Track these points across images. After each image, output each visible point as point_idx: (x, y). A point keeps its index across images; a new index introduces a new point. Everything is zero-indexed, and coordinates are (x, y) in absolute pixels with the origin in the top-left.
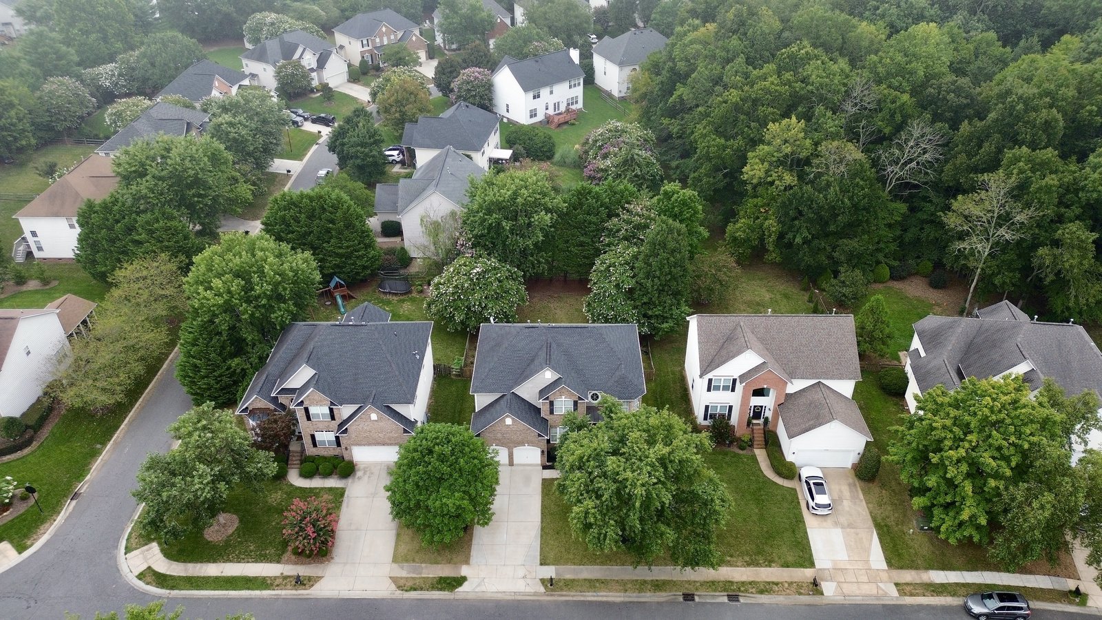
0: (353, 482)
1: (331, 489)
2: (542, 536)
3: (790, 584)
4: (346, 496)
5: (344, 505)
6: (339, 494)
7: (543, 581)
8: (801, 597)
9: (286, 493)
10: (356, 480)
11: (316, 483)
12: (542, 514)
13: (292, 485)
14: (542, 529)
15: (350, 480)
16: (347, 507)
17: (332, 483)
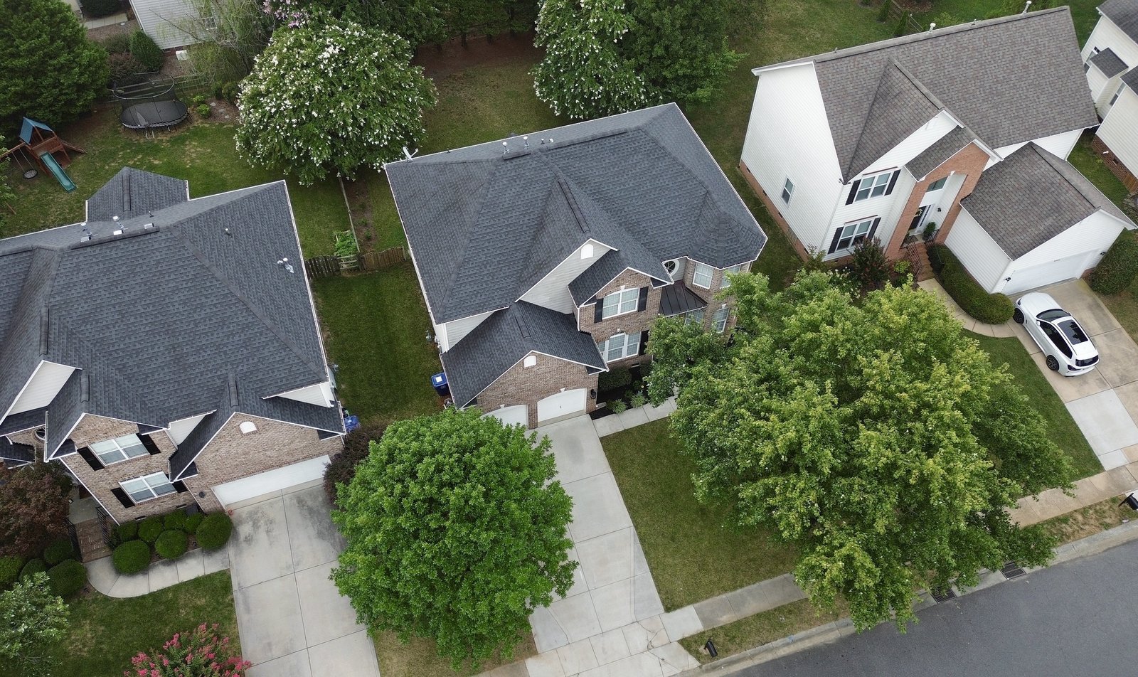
0: (239, 553)
1: (197, 582)
2: (646, 553)
3: (1084, 512)
4: (235, 587)
5: (240, 609)
6: (219, 586)
7: (687, 643)
8: (1110, 531)
9: (102, 621)
10: (244, 545)
11: (161, 578)
12: (629, 509)
13: (107, 599)
14: (642, 540)
15: (231, 550)
16: (248, 610)
17: (193, 568)
